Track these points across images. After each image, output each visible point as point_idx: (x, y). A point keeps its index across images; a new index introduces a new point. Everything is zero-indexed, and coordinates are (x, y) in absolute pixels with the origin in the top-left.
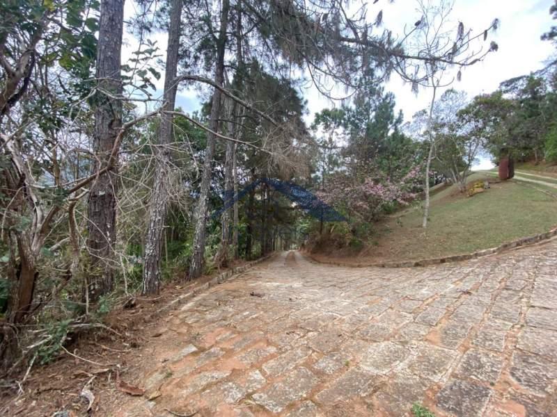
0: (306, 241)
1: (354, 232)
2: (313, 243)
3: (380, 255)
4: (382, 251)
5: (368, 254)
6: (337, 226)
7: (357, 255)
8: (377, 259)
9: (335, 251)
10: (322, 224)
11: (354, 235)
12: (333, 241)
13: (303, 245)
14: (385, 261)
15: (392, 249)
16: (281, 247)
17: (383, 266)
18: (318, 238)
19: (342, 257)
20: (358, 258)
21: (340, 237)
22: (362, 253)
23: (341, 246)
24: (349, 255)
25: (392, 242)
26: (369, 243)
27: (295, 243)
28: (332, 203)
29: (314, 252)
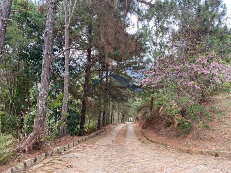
0: (139, 116)
1: (183, 113)
2: (144, 118)
3: (211, 139)
4: (214, 136)
5: (197, 137)
6: (165, 105)
7: (185, 137)
8: (208, 144)
9: (163, 129)
10: (152, 102)
11: (183, 116)
12: (162, 119)
13: (137, 119)
14: (218, 148)
15: (225, 134)
16: (119, 120)
17: (217, 155)
18: (149, 114)
19: (170, 137)
20: (187, 140)
21: (169, 117)
22: (190, 136)
23: (169, 124)
24: (177, 136)
25: (224, 126)
26: (198, 126)
27: (131, 116)
28: (162, 82)
29: (144, 127)
